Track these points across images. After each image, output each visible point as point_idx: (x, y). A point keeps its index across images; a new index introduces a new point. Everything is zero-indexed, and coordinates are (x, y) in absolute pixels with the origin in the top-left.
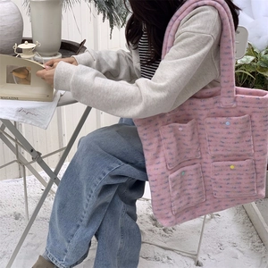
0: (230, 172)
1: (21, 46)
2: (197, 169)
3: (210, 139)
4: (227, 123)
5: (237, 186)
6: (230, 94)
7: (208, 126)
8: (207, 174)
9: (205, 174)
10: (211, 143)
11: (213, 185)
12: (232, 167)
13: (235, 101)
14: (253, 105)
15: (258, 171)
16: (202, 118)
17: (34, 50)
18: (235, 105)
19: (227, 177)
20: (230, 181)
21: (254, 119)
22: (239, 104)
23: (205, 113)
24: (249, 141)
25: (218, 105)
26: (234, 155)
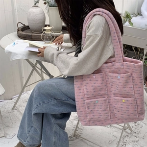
0: (123, 104)
1: (45, 28)
2: (105, 100)
3: (112, 84)
4: (119, 77)
5: (127, 112)
6: (120, 61)
7: (110, 77)
8: (111, 103)
9: (110, 104)
10: (112, 87)
11: (115, 110)
12: (123, 101)
13: (123, 65)
14: (132, 68)
15: (138, 105)
16: (107, 73)
17: (51, 30)
18: (122, 67)
19: (121, 106)
20: (123, 109)
21: (133, 75)
22: (125, 67)
23: (108, 70)
24: (132, 87)
25: (114, 67)
26: (124, 94)
